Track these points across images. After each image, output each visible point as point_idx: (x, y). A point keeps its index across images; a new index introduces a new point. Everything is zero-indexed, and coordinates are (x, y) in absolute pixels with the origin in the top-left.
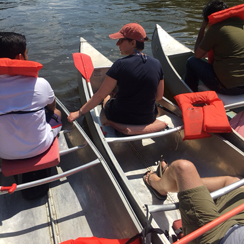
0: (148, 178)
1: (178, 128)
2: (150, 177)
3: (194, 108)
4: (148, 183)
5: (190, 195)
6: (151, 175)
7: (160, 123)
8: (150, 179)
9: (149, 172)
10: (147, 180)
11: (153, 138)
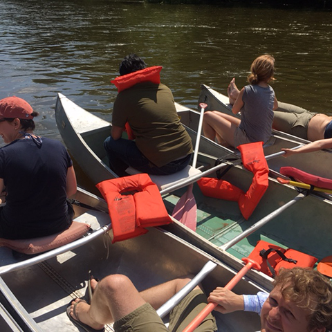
0: (74, 310)
1: (105, 228)
2: (76, 308)
3: (123, 197)
4: (74, 318)
5: (129, 323)
6: (78, 305)
7: (79, 227)
8: (77, 311)
9: (74, 300)
10: (72, 313)
11: (73, 250)
